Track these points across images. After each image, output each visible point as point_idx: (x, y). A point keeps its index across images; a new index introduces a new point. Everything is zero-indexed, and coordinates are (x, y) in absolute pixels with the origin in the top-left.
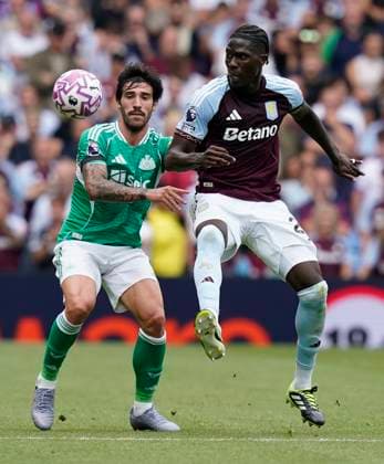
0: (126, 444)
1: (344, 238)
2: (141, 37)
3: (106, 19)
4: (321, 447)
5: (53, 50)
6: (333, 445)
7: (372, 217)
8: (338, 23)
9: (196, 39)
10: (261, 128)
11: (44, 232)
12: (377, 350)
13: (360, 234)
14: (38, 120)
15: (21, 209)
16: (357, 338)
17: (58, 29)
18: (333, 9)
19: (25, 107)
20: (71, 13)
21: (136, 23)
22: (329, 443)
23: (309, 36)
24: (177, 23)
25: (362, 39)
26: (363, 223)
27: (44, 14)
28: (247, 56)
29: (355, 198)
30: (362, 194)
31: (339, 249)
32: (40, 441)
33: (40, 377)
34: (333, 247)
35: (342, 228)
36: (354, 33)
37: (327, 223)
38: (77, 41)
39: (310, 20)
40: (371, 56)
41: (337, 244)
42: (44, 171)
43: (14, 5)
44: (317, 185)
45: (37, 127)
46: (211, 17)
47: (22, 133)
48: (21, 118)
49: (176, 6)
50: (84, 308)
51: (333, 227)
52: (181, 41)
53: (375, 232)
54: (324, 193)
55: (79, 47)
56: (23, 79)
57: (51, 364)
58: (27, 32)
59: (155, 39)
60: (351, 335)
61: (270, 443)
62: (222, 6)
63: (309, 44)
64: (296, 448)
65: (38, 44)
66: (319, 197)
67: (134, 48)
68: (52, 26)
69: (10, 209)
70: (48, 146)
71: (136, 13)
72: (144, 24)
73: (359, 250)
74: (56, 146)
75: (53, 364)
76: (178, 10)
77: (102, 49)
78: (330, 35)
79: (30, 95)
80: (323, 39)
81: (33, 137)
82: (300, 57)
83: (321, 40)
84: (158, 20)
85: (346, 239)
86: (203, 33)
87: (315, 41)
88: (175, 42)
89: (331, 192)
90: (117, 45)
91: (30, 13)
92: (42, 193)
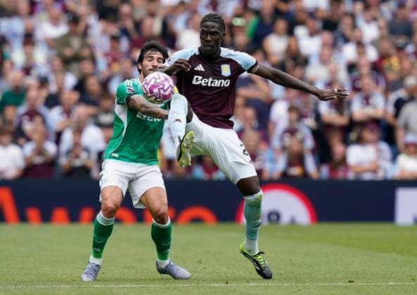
0: (124, 290)
1: (264, 153)
2: (129, 24)
3: (106, 13)
4: (251, 289)
5: (72, 33)
6: (260, 288)
7: (282, 139)
8: (257, 13)
9: (165, 25)
10: (218, 80)
11: (69, 152)
12: (287, 225)
13: (274, 150)
14: (63, 79)
15: (53, 137)
16: (274, 217)
17: (75, 20)
18: (254, 4)
19: (54, 71)
20: (83, 9)
21: (126, 15)
22: (257, 286)
23: (238, 22)
24: (152, 15)
25: (273, 23)
26: (276, 142)
27: (66, 10)
28: (217, 33)
29: (271, 126)
30: (275, 124)
31: (260, 160)
32: (69, 288)
33: (92, 257)
34: (257, 159)
35: (263, 146)
36: (268, 19)
37: (252, 143)
38: (87, 27)
39: (239, 12)
40: (279, 34)
41: (259, 157)
42: (68, 112)
43: (46, 5)
44: (245, 119)
45: (63, 84)
46: (174, 10)
47: (53, 88)
48: (52, 78)
49: (152, 4)
50: (113, 207)
51: (257, 146)
52: (155, 26)
53: (284, 148)
54: (250, 124)
55: (89, 31)
56: (53, 53)
57: (97, 248)
58: (55, 22)
59: (138, 25)
60: (270, 215)
61: (218, 287)
62: (182, 3)
63: (239, 27)
64: (235, 290)
65: (62, 30)
66: (248, 126)
67: (125, 32)
68: (71, 18)
69: (46, 138)
70: (70, 96)
71: (125, 9)
72: (131, 16)
73: (273, 161)
74: (75, 96)
75: (98, 247)
76: (153, 6)
77: (104, 32)
78: (252, 21)
79: (57, 63)
80: (247, 23)
81: (61, 90)
82: (232, 35)
83: (246, 24)
84: (140, 13)
85: (265, 153)
86: (170, 21)
87: (242, 25)
88: (151, 27)
89: (255, 123)
90: (114, 30)
91: (57, 9)
92: (67, 126)
